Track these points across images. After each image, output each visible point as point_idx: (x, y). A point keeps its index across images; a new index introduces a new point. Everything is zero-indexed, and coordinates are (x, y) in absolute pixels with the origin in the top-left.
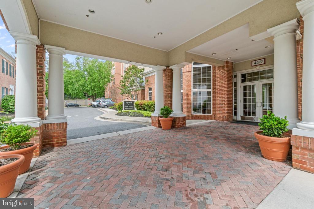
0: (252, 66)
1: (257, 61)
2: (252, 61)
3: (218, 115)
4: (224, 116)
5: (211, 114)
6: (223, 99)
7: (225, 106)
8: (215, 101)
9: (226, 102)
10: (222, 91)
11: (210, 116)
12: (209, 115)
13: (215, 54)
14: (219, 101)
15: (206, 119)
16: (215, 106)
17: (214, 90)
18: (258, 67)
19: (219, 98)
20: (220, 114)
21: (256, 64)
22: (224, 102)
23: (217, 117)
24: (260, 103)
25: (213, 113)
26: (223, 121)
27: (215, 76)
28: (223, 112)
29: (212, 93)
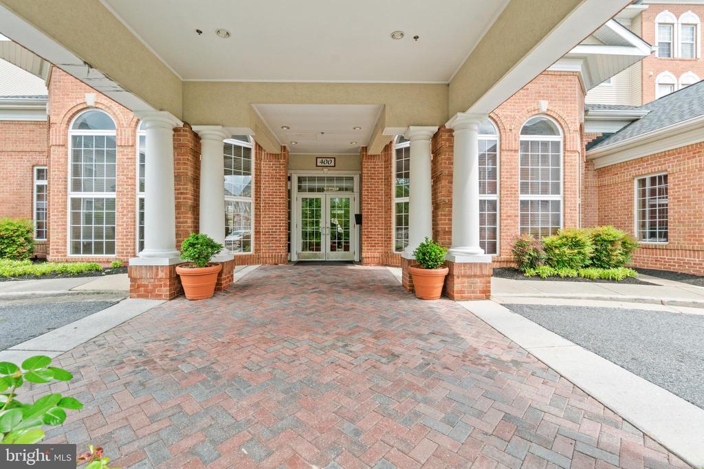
0: (317, 166)
1: (324, 159)
2: (317, 158)
3: (266, 253)
4: (278, 255)
5: (252, 252)
6: (276, 220)
7: (280, 235)
8: (260, 223)
9: (283, 226)
10: (275, 203)
11: (251, 255)
12: (248, 255)
13: (288, 128)
14: (269, 223)
15: (242, 264)
16: (260, 235)
17: (258, 202)
18: (326, 170)
19: (269, 217)
20: (271, 251)
21: (323, 165)
22: (280, 226)
23: (263, 258)
24: (327, 229)
25: (256, 250)
26: (275, 264)
27: (260, 172)
28: (275, 247)
29: (253, 207)
